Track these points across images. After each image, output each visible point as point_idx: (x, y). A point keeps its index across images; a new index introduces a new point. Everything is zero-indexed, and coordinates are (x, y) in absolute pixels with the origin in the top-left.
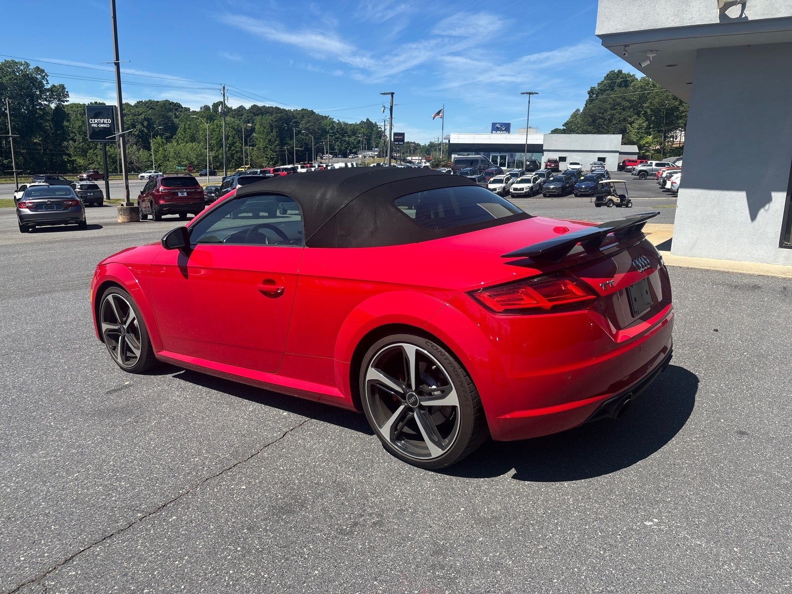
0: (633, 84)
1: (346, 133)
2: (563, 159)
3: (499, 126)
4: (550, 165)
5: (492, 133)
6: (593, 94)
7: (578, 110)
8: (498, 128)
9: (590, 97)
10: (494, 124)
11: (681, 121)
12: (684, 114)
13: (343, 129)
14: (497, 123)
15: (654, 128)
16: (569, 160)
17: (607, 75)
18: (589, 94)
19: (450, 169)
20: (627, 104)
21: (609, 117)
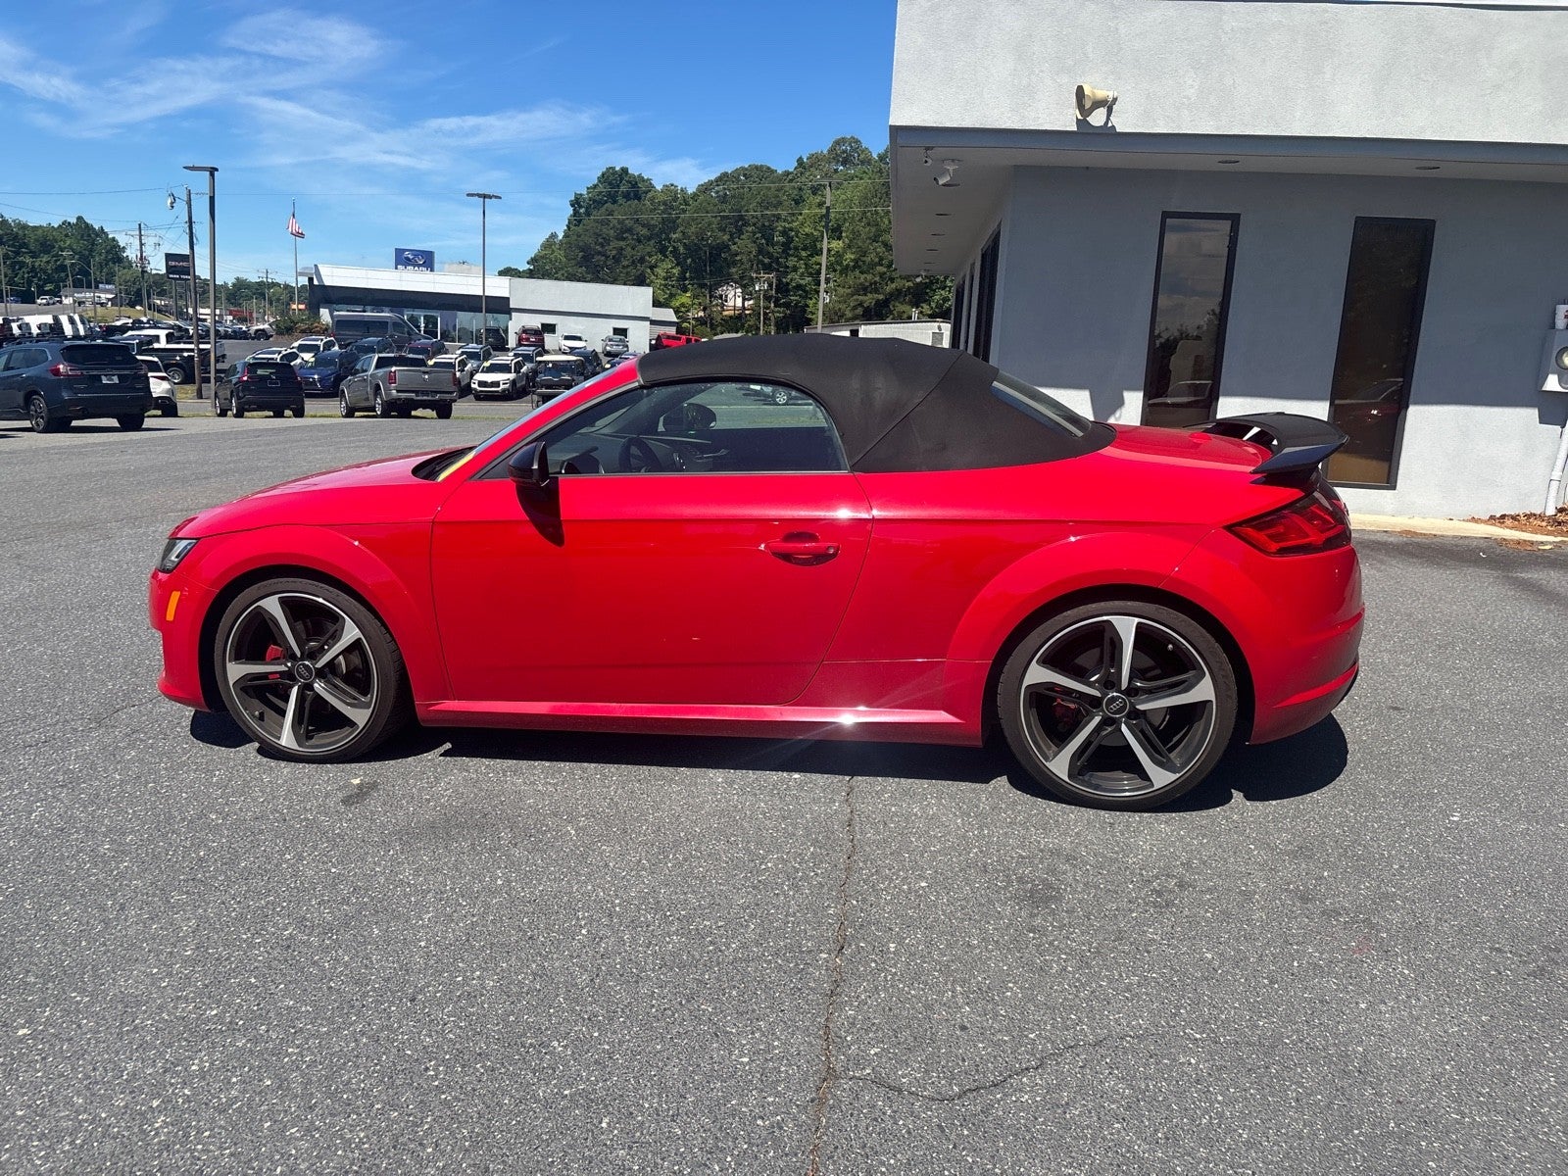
0: (650, 195)
1: (25, 245)
2: (550, 328)
3: (411, 257)
4: (528, 340)
5: (396, 268)
6: (581, 207)
7: (553, 236)
8: (408, 259)
9: (576, 213)
10: (399, 252)
11: (734, 270)
12: (738, 258)
13: (16, 237)
14: (408, 250)
15: (691, 279)
16: (561, 331)
17: (603, 175)
18: (572, 205)
19: (332, 338)
20: (644, 232)
21: (614, 252)
